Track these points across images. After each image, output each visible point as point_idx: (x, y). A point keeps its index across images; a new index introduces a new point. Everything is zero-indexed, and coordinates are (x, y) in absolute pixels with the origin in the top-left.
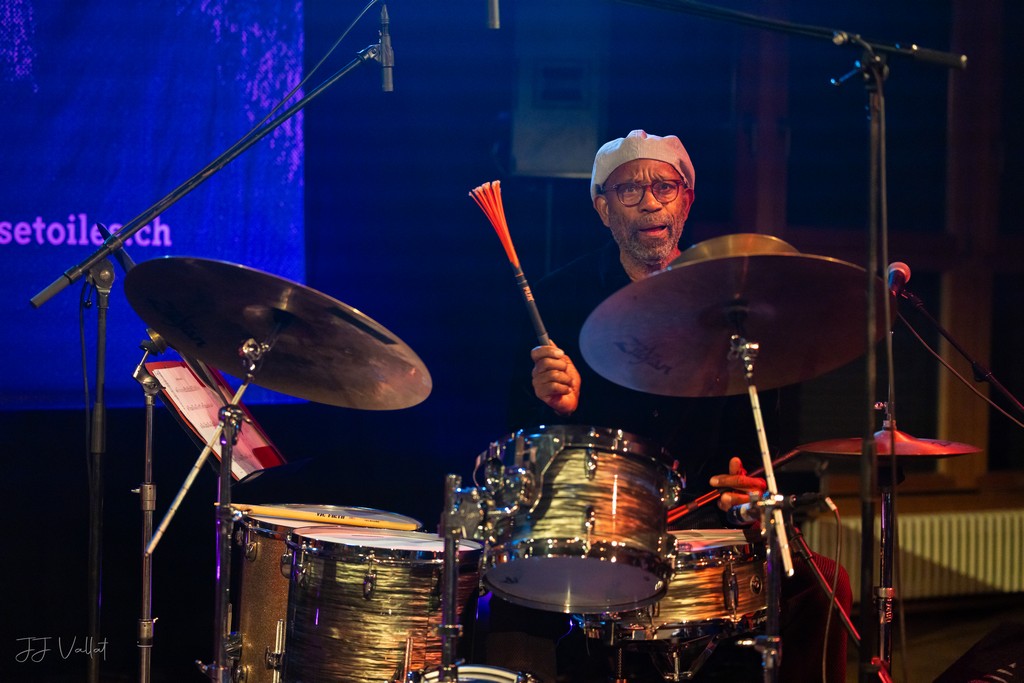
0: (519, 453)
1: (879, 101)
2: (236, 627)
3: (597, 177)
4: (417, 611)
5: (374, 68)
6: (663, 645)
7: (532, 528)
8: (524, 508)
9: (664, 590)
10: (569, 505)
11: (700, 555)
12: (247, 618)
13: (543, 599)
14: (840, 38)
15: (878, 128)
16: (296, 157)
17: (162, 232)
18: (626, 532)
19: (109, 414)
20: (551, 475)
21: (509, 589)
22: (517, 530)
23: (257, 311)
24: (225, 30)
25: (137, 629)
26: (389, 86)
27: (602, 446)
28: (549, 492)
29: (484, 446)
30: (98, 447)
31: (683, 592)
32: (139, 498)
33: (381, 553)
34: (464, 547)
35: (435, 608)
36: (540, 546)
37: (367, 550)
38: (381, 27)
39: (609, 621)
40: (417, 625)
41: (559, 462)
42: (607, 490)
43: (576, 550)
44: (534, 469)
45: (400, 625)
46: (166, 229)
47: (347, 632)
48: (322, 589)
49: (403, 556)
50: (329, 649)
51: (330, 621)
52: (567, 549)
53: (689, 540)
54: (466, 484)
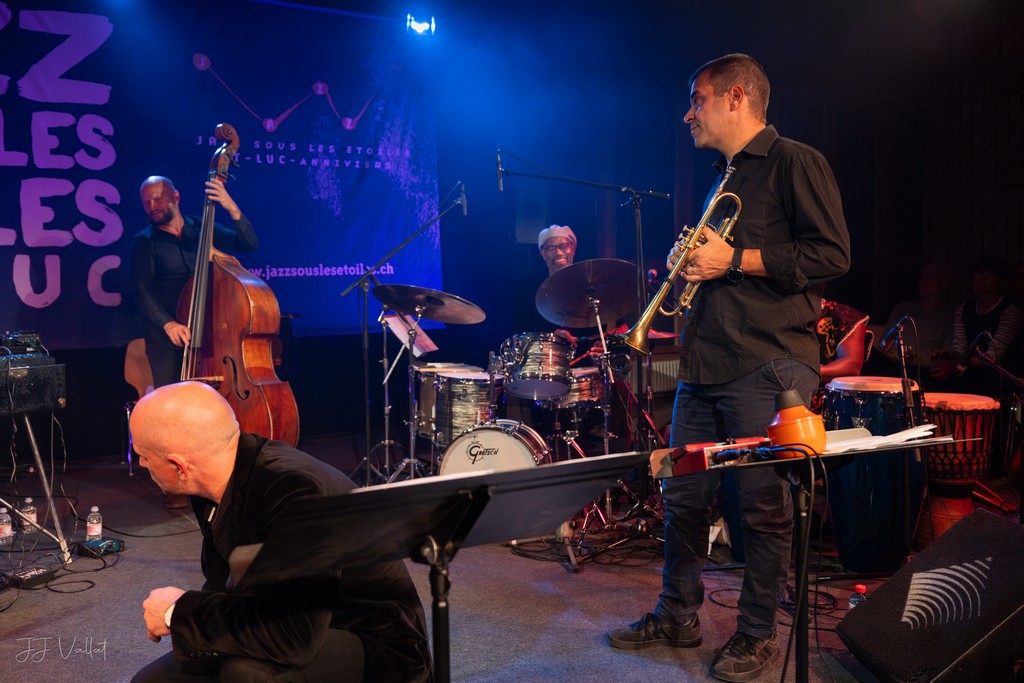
0: (516, 343)
1: (638, 211)
2: (419, 409)
3: (540, 243)
4: (482, 400)
5: (460, 207)
6: (570, 410)
7: (521, 370)
8: (517, 362)
9: (569, 391)
10: (534, 361)
11: (582, 377)
12: (423, 405)
13: (526, 395)
14: (624, 189)
15: (639, 222)
16: (437, 239)
17: (390, 269)
18: (555, 370)
19: (370, 335)
20: (527, 350)
21: (514, 391)
22: (516, 370)
23: (421, 297)
24: (410, 195)
25: (383, 410)
26: (466, 213)
27: (546, 339)
28: (526, 357)
29: (503, 341)
30: (366, 346)
32: (382, 364)
33: (468, 380)
34: (497, 377)
35: (488, 399)
36: (524, 376)
37: (463, 380)
38: (461, 191)
39: (550, 402)
40: (482, 405)
41: (530, 345)
42: (547, 355)
43: (537, 377)
44: (520, 349)
45: (476, 406)
46: (391, 268)
47: (457, 409)
48: (448, 394)
49: (476, 381)
50: (451, 415)
51: (451, 405)
52: (534, 376)
53: (578, 372)
54: (497, 354)
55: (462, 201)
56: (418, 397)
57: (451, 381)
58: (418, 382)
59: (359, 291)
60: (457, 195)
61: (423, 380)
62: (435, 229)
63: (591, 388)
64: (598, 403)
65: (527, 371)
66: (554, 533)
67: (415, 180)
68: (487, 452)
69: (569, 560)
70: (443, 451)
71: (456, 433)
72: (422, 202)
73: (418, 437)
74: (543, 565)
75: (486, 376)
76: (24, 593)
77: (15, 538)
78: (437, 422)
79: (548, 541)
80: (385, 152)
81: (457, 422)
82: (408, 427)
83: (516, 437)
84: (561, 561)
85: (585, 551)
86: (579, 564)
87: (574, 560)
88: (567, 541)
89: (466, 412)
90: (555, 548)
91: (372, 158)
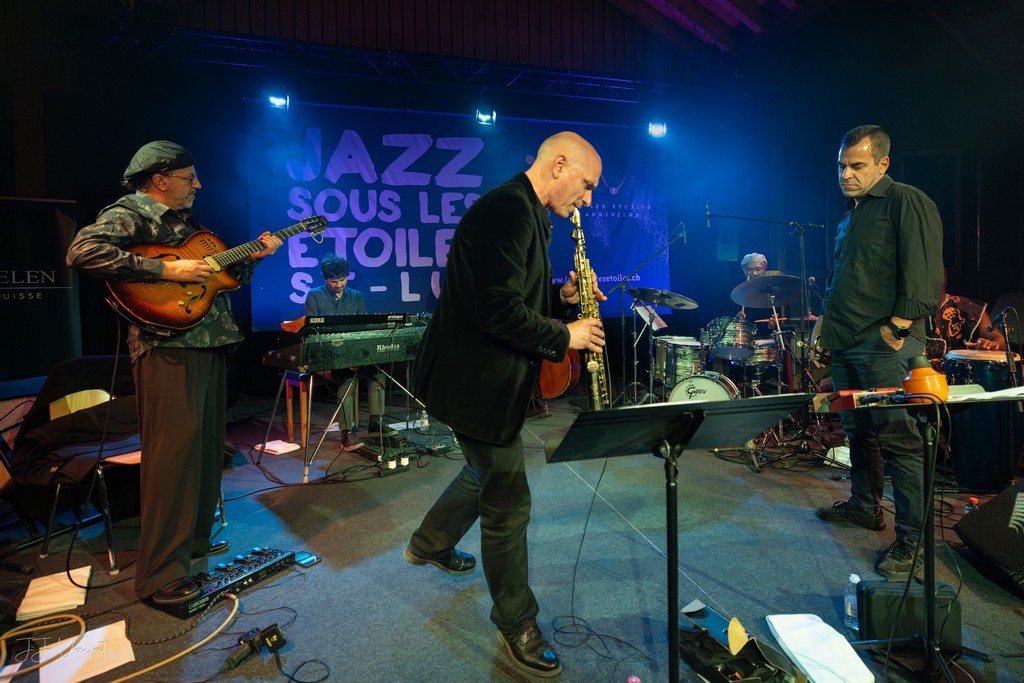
2: (655, 363)
4: (695, 359)
5: (682, 238)
11: (762, 346)
12: (658, 361)
14: (791, 223)
16: (667, 259)
18: (743, 341)
23: (657, 294)
24: (650, 232)
25: (633, 363)
26: (685, 242)
30: (624, 324)
31: (758, 354)
32: (633, 335)
33: (687, 346)
35: (699, 358)
36: (723, 345)
37: (684, 345)
38: (683, 228)
39: (740, 361)
40: (695, 362)
44: (721, 327)
45: (692, 362)
46: (639, 277)
47: (679, 364)
48: (674, 353)
49: (692, 346)
50: (676, 367)
51: (675, 361)
52: (730, 345)
53: (760, 342)
54: (705, 330)
55: (683, 234)
56: (655, 356)
57: (675, 346)
58: (655, 347)
59: (620, 290)
60: (680, 231)
61: (658, 345)
62: (666, 252)
63: (769, 353)
64: (774, 362)
65: (725, 341)
66: (743, 446)
67: (653, 223)
68: (699, 391)
69: (753, 464)
70: (671, 389)
71: (678, 379)
72: (658, 237)
73: (654, 380)
74: (736, 466)
75: (698, 344)
76: (433, 458)
77: (430, 427)
78: (666, 371)
79: (739, 451)
80: (635, 207)
81: (679, 372)
82: (648, 374)
83: (717, 383)
84: (748, 464)
85: (764, 459)
86: (760, 467)
87: (757, 465)
88: (752, 452)
89: (685, 365)
90: (744, 455)
91: (628, 211)
